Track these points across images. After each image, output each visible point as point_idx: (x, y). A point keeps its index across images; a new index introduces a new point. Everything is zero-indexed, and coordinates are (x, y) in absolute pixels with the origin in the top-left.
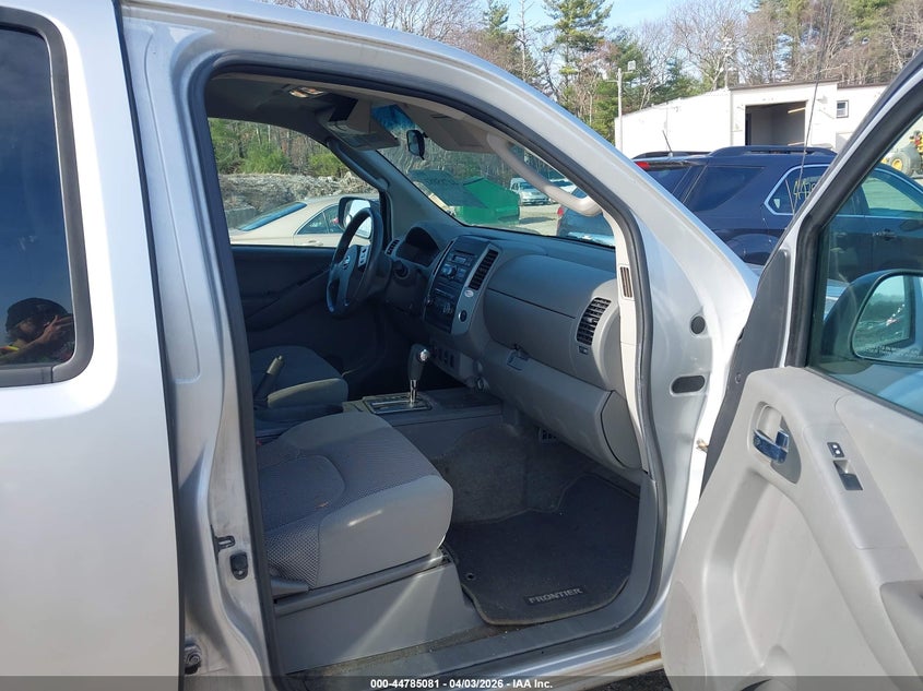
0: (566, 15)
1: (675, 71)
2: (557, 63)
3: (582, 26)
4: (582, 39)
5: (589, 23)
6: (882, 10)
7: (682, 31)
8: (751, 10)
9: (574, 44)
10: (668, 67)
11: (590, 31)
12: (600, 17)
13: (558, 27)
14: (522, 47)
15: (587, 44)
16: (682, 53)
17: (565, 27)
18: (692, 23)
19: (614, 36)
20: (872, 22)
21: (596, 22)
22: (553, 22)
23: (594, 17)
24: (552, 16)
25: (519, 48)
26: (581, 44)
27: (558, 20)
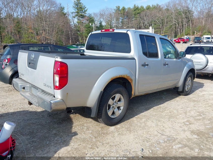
0: (78, 10)
1: (101, 23)
2: (76, 20)
3: (81, 12)
4: (82, 15)
5: (83, 12)
6: (139, 14)
7: (102, 15)
8: (114, 12)
9: (79, 17)
10: (99, 23)
11: (83, 14)
12: (85, 11)
13: (76, 12)
14: (68, 16)
15: (83, 17)
16: (102, 20)
17: (78, 12)
18: (104, 14)
19: (88, 15)
20: (137, 16)
21: (84, 12)
22: (75, 11)
23: (84, 11)
24: (74, 10)
25: (67, 16)
26: (81, 17)
27: (76, 11)
